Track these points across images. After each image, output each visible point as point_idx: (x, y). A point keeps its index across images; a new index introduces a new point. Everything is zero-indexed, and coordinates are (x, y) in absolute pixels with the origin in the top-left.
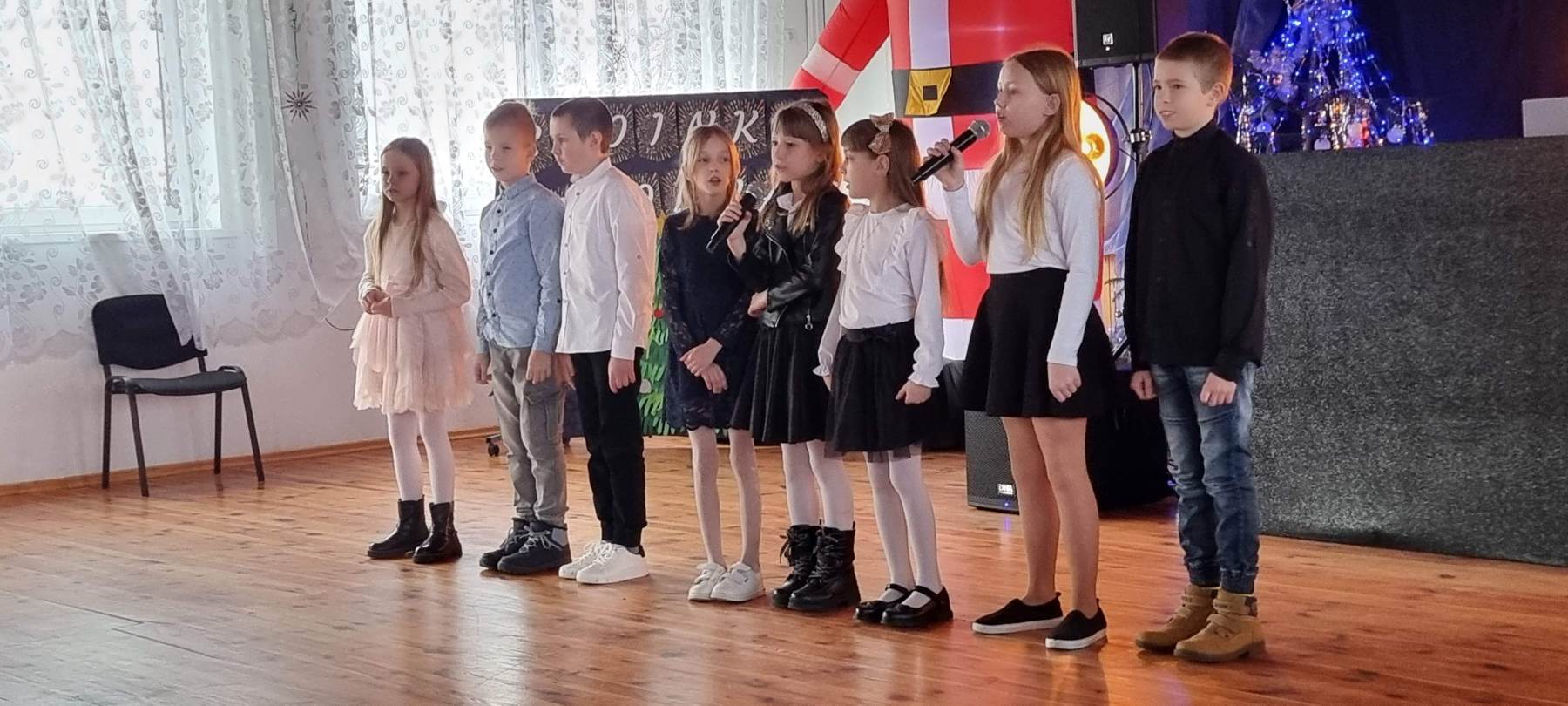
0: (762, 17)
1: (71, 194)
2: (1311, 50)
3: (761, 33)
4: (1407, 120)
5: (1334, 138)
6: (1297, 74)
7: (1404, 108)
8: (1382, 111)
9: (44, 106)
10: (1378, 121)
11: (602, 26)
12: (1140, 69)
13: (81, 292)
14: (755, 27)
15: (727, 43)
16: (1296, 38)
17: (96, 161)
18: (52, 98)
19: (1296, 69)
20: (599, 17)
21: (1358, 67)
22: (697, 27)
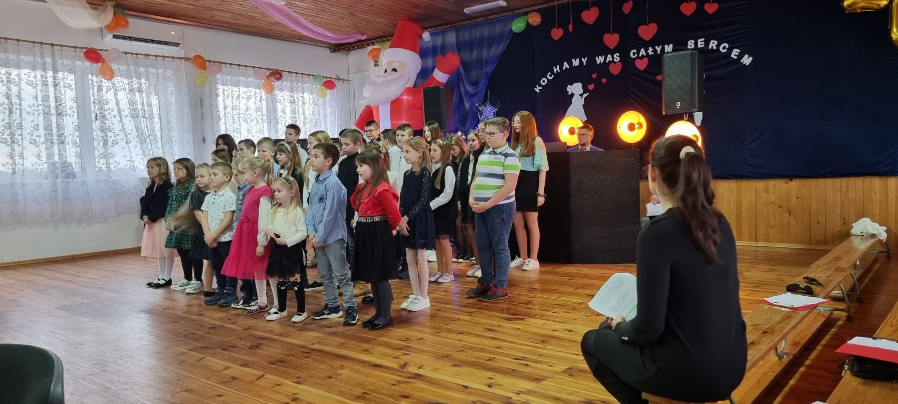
0: (338, 117)
1: (134, 165)
3: (338, 122)
9: (125, 140)
11: (293, 119)
13: (137, 194)
14: (336, 120)
15: (328, 124)
17: (141, 156)
18: (128, 138)
20: (292, 117)
22: (320, 120)
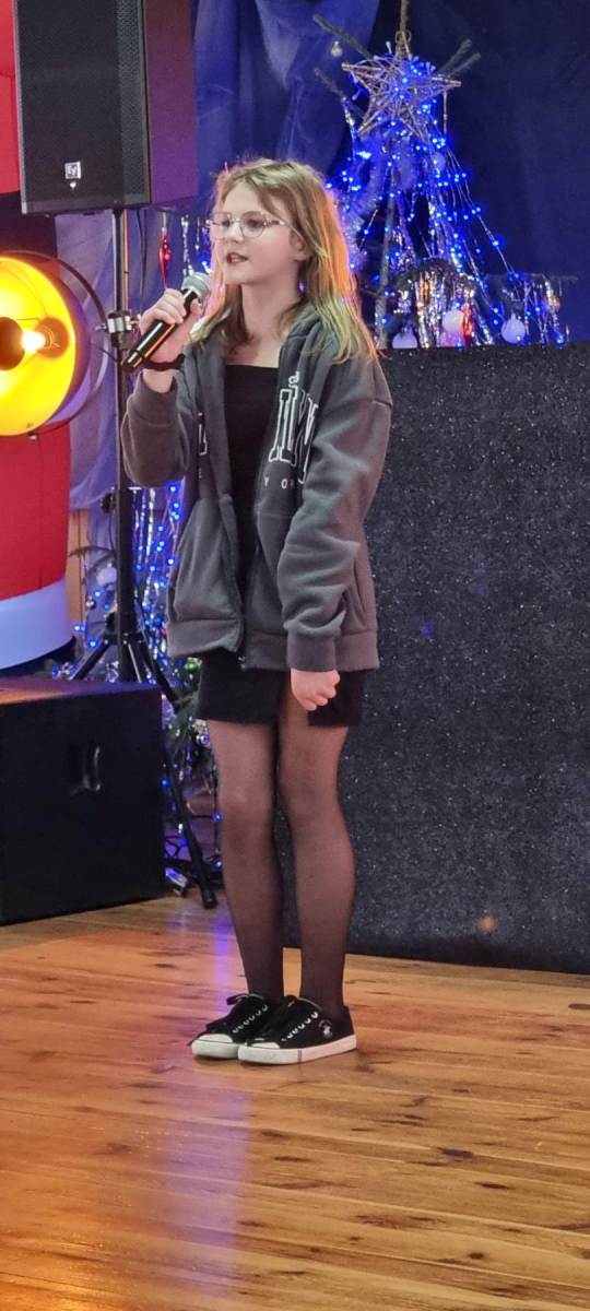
2: (386, 197)
4: (530, 307)
5: (423, 330)
6: (366, 232)
7: (527, 291)
8: (493, 292)
10: (487, 312)
12: (124, 217)
16: (364, 179)
19: (364, 226)
21: (458, 225)
